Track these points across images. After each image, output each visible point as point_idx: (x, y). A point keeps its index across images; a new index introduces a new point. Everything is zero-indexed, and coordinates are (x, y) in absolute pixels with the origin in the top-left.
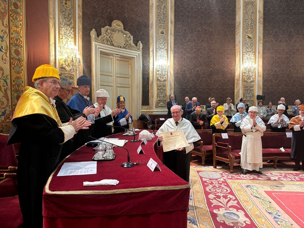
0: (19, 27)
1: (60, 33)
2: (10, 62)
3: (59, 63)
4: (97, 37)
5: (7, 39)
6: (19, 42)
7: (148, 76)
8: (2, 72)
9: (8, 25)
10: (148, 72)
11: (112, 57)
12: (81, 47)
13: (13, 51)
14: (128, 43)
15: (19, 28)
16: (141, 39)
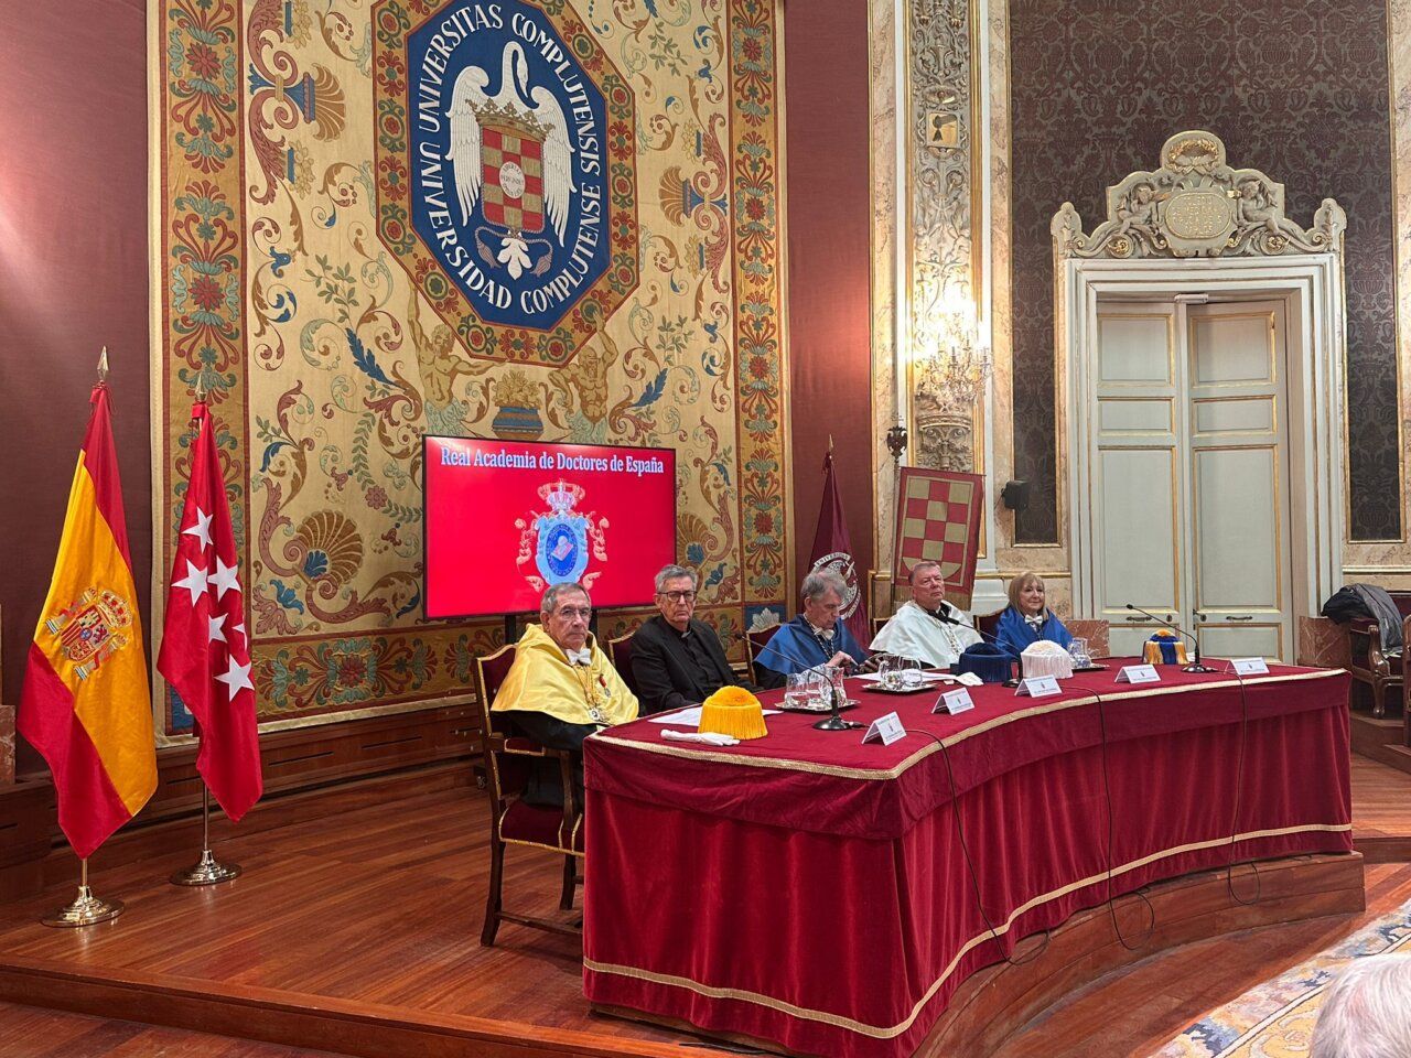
0: (767, 280)
1: (915, 260)
2: (737, 403)
3: (910, 379)
4: (1081, 236)
5: (728, 330)
6: (767, 331)
7: (1391, 373)
8: (711, 440)
9: (730, 282)
10: (1387, 351)
11: (1168, 308)
12: (1007, 294)
13: (745, 366)
14: (1254, 225)
15: (767, 284)
16: (1339, 187)
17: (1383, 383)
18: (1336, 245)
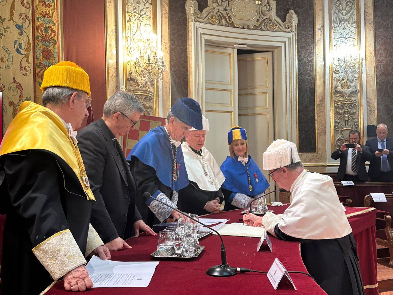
0: (51, 6)
1: (126, 10)
2: (34, 71)
3: (125, 70)
4: (198, 12)
5: (30, 29)
6: (51, 34)
7: (313, 85)
8: (19, 92)
9: (30, 3)
10: (311, 75)
11: (230, 51)
12: (168, 34)
13: (39, 52)
14: (265, 17)
15: (51, 8)
16: (295, 6)
17: (310, 89)
18: (294, 30)
